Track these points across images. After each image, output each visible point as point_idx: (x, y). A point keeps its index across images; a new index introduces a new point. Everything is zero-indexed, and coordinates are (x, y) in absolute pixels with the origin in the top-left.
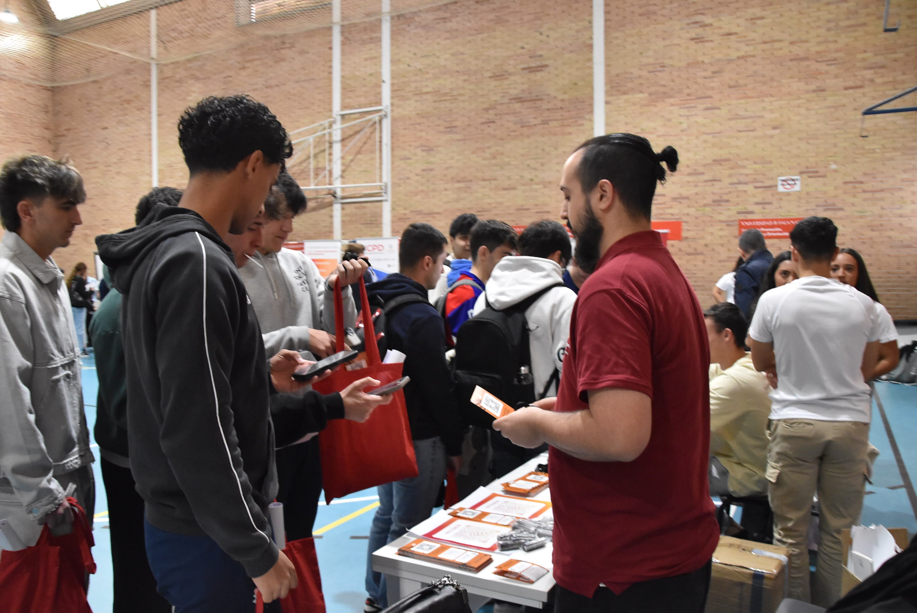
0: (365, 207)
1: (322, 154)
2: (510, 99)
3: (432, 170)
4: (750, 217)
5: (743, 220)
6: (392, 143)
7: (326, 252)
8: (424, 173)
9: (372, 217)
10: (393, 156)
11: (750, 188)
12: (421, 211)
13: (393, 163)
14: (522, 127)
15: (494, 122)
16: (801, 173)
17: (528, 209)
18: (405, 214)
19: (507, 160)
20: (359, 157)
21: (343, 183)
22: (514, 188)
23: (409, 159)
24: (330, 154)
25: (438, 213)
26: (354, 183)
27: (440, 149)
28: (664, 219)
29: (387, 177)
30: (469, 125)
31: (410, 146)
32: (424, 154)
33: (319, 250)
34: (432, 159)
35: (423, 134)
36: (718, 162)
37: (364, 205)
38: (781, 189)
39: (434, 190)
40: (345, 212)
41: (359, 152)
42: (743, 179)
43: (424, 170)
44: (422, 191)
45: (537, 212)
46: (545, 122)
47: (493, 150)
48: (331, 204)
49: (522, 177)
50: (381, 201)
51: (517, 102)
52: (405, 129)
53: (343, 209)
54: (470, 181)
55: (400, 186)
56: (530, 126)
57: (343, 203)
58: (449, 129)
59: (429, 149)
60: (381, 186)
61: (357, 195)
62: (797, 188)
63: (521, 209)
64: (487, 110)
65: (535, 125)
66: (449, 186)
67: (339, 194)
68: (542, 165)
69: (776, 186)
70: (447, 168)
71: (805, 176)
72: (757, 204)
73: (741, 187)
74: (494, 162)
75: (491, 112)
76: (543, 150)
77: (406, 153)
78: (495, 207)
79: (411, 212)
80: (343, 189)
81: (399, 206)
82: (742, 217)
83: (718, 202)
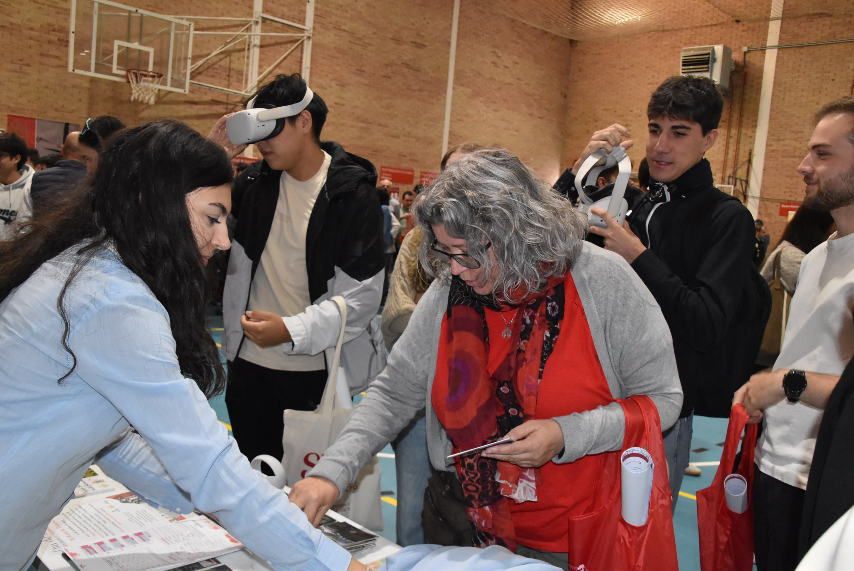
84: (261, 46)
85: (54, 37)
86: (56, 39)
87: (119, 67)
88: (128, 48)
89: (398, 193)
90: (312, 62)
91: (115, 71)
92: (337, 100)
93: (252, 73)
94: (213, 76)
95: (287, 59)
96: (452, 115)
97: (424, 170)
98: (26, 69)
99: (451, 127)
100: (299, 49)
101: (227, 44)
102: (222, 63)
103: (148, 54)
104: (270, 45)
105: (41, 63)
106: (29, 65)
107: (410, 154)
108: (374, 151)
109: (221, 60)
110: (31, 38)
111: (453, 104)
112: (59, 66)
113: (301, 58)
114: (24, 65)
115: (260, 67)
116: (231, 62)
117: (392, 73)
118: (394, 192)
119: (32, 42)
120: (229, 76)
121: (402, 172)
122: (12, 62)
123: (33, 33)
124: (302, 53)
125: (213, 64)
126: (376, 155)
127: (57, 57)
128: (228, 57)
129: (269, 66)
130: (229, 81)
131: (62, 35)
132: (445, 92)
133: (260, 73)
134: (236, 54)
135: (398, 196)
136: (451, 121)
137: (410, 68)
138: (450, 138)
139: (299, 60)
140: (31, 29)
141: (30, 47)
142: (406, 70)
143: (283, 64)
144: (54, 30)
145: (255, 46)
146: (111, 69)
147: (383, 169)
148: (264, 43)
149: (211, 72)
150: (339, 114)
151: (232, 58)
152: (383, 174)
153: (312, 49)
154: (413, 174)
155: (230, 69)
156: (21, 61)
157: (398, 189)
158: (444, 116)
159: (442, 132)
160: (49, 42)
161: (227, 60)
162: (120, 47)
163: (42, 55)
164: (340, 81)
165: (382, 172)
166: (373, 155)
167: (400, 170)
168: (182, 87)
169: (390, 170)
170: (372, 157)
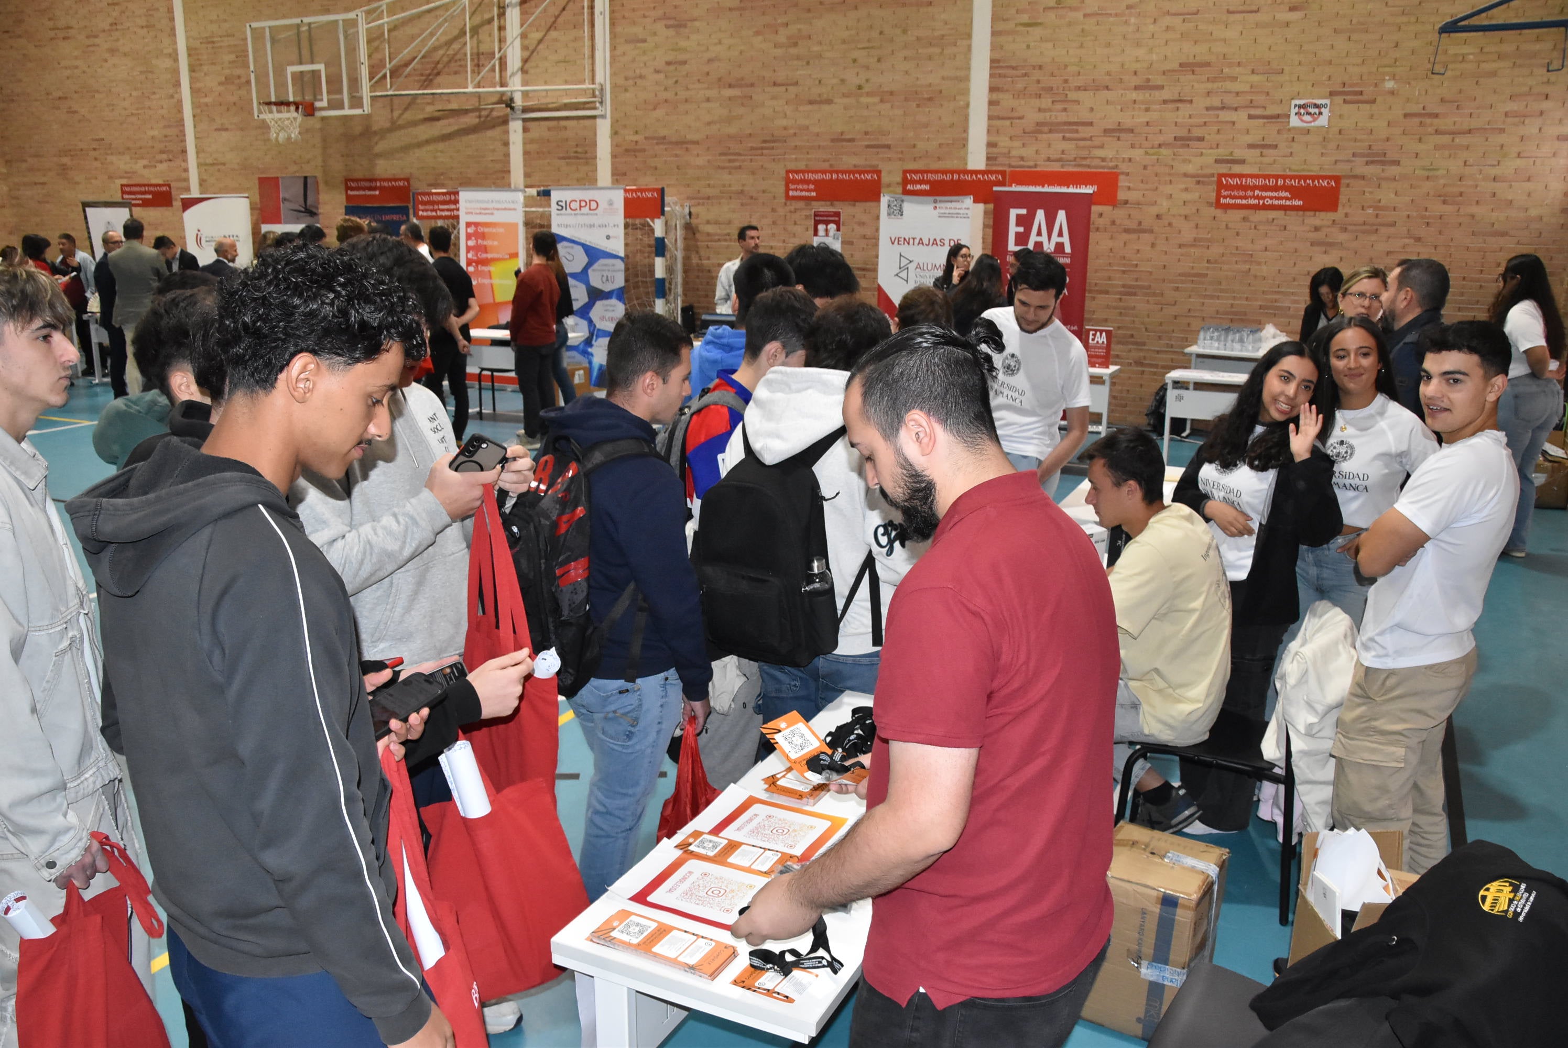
0: (565, 128)
1: (486, 28)
3: (684, 63)
4: (1237, 169)
5: (1225, 175)
6: (612, 12)
7: (498, 209)
8: (672, 68)
9: (577, 145)
10: (614, 35)
11: (1241, 117)
12: (664, 138)
13: (613, 48)
16: (1332, 94)
18: (636, 142)
19: (816, 48)
20: (553, 34)
21: (525, 83)
22: (829, 102)
23: (644, 41)
24: (501, 28)
25: (697, 143)
26: (546, 83)
27: (697, 24)
28: (1089, 166)
29: (603, 74)
31: (644, 16)
32: (671, 32)
34: (683, 44)
36: (1189, 67)
37: (563, 123)
38: (1294, 121)
39: (687, 101)
40: (530, 135)
41: (552, 26)
42: (1230, 100)
43: (668, 63)
44: (666, 101)
45: (868, 147)
47: (793, 29)
48: (505, 121)
49: (843, 81)
50: (594, 117)
53: (525, 130)
54: (752, 85)
55: (626, 90)
57: (524, 120)
59: (678, 25)
60: (594, 90)
61: (550, 106)
62: (1323, 121)
63: (839, 139)
66: (712, 93)
67: (519, 102)
68: (879, 60)
69: (1288, 116)
70: (710, 61)
71: (1339, 99)
72: (1251, 146)
73: (1225, 116)
74: (793, 51)
76: (882, 33)
77: (637, 30)
78: (795, 135)
79: (646, 138)
80: (525, 94)
81: (625, 126)
82: (1223, 169)
83: (1184, 141)
88: (300, 72)
89: (837, 223)
92: (670, 57)
96: (997, 19)
97: (912, 166)
103: (319, 71)
108: (765, 141)
116: (476, 43)
118: (827, 223)
120: (478, 65)
121: (846, 177)
125: (455, 55)
126: (773, 148)
135: (838, 230)
136: (995, 33)
138: (992, 74)
147: (792, 176)
150: (676, 82)
151: (481, 37)
152: (792, 187)
154: (879, 177)
155: (476, 55)
157: (838, 214)
158: (968, 26)
159: (964, 67)
164: (675, 18)
165: (788, 182)
166: (762, 148)
167: (837, 172)
168: (361, 106)
169: (811, 176)
170: (762, 155)
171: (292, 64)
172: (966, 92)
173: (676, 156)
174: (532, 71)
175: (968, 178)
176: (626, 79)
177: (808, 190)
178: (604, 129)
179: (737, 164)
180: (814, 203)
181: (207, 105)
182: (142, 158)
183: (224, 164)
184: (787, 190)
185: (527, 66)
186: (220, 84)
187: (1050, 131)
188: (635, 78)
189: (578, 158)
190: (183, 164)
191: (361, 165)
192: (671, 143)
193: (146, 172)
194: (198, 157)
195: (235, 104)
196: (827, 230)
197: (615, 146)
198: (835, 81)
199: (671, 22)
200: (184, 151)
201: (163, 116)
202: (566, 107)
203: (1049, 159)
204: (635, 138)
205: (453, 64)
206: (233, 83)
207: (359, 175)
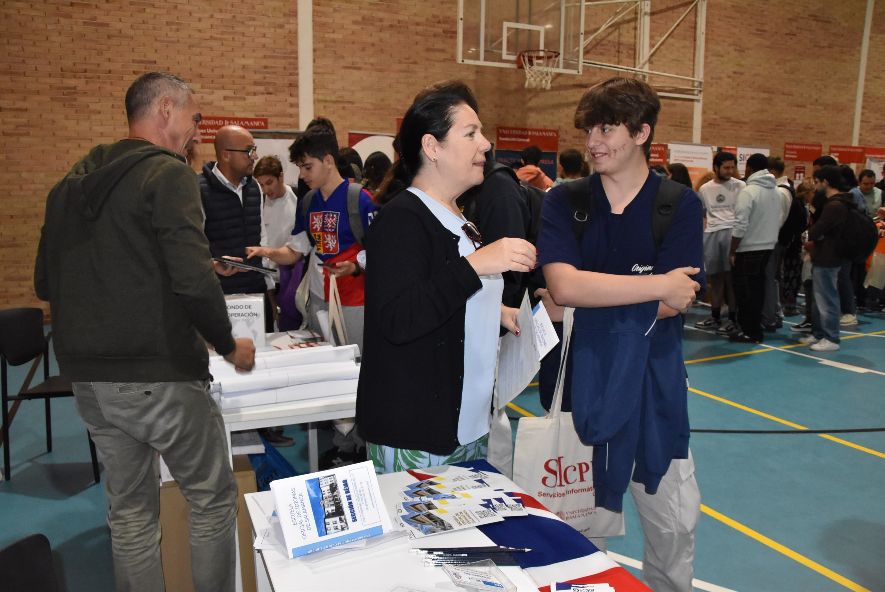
2: (809, 15)
3: (742, 74)
6: (707, 34)
7: (696, 158)
8: (737, 75)
9: (681, 118)
10: (707, 50)
12: (730, 118)
14: (815, 46)
15: (795, 35)
17: (812, 128)
18: (715, 119)
20: (671, 40)
21: (650, 69)
22: (804, 107)
23: (723, 56)
25: (745, 123)
27: (750, 51)
29: (699, 73)
30: (776, 33)
31: (724, 41)
32: (737, 53)
33: (687, 155)
34: (743, 62)
35: (737, 30)
37: (674, 102)
39: (742, 97)
43: (735, 73)
44: (732, 96)
45: (818, 132)
46: (830, 46)
50: (692, 100)
51: (814, 20)
52: (719, 20)
54: (773, 93)
55: (712, 86)
56: (819, 47)
58: (760, 33)
59: (741, 50)
60: (693, 81)
61: (666, 89)
63: (808, 128)
64: (791, 20)
65: (824, 47)
66: (755, 94)
68: (825, 87)
70: (755, 75)
75: (794, 24)
76: (827, 72)
77: (719, 48)
78: (790, 123)
79: (721, 117)
81: (710, 109)
84: (652, 14)
85: (439, 30)
86: (441, 31)
87: (508, 52)
88: (517, 29)
89: (804, 172)
90: (707, 26)
91: (505, 56)
92: (736, 68)
93: (643, 46)
94: (602, 54)
95: (680, 25)
96: (867, 73)
97: (834, 144)
98: (413, 67)
99: (866, 87)
100: (693, 13)
101: (617, 14)
102: (610, 38)
103: (539, 32)
104: (661, 11)
105: (427, 59)
106: (415, 63)
107: (818, 125)
108: (777, 126)
109: (609, 34)
110: (417, 34)
111: (869, 59)
112: (444, 60)
113: (695, 23)
114: (410, 63)
115: (652, 37)
116: (620, 35)
117: (797, 28)
118: (800, 172)
119: (418, 38)
120: (619, 52)
121: (808, 148)
122: (400, 62)
123: (420, 28)
124: (696, 16)
125: (602, 40)
126: (780, 130)
127: (443, 51)
128: (617, 31)
129: (661, 36)
130: (618, 57)
131: (447, 26)
132: (860, 44)
133: (652, 46)
134: (626, 26)
135: (804, 176)
136: (866, 80)
137: (818, 21)
138: (864, 101)
139: (693, 25)
140: (418, 24)
141: (417, 43)
142: (813, 23)
143: (676, 32)
144: (439, 22)
145: (646, 14)
146: (501, 55)
147: (787, 146)
148: (655, 10)
149: (600, 49)
150: (738, 85)
151: (621, 31)
152: (787, 152)
153: (707, 10)
154: (821, 149)
155: (619, 44)
156: (408, 59)
157: (804, 168)
158: (858, 75)
159: (855, 95)
160: (435, 35)
161: (616, 34)
162: (509, 29)
163: (428, 50)
164: (739, 46)
165: (786, 149)
166: (776, 130)
167: (806, 145)
168: (575, 67)
169: (795, 147)
170: (775, 133)
171: (508, 20)
172: (854, 107)
173: (735, 130)
174: (655, 63)
175: (852, 150)
176: (712, 78)
177: (794, 155)
178: (698, 108)
179: (764, 138)
180: (796, 162)
181: (334, 41)
182: (223, 88)
183: (352, 103)
184: (785, 153)
185: (654, 58)
186: (355, 23)
187: (879, 129)
188: (717, 79)
189: (681, 126)
190: (291, 100)
191: (514, 116)
192: (733, 122)
193: (229, 105)
194: (314, 93)
195: (373, 45)
196: (799, 177)
197: (704, 121)
198: (808, 96)
199: (738, 48)
200: (294, 86)
201: (264, 46)
202: (677, 91)
203: (877, 143)
204: (715, 117)
205: (599, 47)
206: (372, 24)
207: (511, 124)
